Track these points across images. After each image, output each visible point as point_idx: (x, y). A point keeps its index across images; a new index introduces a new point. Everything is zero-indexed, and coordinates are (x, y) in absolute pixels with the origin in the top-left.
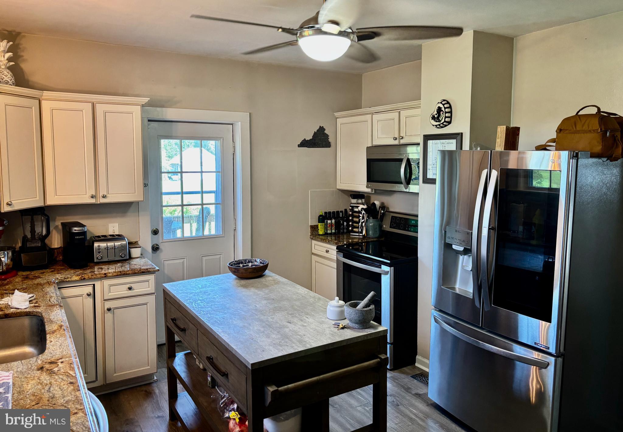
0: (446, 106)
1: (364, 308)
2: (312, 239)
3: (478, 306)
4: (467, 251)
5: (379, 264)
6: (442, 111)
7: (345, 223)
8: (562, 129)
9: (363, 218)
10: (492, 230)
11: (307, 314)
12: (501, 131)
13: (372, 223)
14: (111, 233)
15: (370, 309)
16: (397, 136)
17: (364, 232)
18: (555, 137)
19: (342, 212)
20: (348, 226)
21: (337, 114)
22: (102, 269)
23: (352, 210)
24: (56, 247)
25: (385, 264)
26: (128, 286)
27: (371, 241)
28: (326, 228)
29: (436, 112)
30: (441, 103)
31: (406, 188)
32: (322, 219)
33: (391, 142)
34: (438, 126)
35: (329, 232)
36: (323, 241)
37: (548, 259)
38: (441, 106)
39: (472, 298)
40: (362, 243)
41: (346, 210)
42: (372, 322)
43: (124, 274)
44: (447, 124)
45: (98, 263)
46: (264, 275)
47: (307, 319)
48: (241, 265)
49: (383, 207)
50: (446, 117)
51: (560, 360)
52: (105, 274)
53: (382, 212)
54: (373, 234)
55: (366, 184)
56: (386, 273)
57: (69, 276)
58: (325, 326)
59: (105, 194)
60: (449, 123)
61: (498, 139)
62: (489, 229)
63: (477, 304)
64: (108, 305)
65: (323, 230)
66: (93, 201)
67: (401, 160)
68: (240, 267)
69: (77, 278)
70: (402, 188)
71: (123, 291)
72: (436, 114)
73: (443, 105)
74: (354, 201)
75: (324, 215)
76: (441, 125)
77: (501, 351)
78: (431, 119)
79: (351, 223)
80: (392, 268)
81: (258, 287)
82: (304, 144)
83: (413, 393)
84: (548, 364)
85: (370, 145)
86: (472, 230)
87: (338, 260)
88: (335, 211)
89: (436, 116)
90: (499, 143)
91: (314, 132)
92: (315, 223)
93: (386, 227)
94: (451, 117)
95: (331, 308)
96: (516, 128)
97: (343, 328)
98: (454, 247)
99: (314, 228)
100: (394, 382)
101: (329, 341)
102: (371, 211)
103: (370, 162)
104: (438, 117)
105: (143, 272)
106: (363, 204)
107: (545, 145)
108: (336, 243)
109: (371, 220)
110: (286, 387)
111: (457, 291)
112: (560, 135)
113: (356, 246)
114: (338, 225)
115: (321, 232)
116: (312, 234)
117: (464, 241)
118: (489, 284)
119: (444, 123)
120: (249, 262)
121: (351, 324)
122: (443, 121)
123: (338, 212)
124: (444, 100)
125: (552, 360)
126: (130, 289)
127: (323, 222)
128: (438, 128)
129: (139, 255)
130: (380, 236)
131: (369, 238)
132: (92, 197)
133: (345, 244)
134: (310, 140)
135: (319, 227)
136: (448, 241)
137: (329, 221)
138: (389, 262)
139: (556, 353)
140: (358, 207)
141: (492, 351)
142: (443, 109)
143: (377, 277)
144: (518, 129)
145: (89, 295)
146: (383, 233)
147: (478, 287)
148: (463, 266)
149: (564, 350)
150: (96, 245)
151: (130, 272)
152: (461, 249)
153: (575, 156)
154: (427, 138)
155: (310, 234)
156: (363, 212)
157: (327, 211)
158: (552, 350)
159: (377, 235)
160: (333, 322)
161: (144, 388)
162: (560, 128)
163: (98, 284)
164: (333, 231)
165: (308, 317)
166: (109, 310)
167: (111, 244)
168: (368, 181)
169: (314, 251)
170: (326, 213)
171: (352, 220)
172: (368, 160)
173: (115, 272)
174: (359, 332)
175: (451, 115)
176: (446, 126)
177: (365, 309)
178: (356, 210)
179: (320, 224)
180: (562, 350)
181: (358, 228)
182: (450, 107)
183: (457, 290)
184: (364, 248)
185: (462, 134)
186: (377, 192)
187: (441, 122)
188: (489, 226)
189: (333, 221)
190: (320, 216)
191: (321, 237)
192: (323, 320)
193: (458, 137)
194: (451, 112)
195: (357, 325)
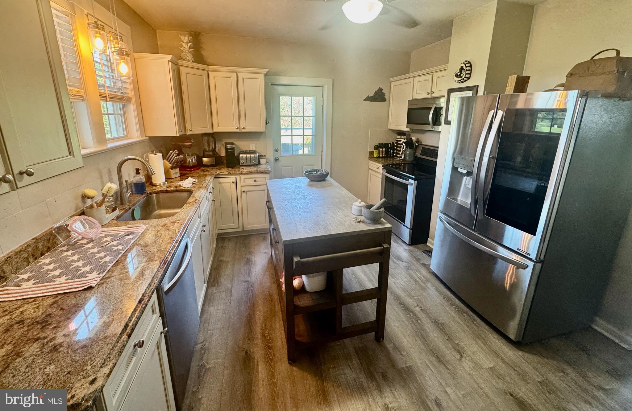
0: (467, 65)
1: (376, 209)
2: (369, 160)
3: (474, 215)
4: (469, 174)
5: (407, 178)
6: (464, 69)
7: (392, 151)
8: (573, 73)
9: (403, 148)
10: (492, 158)
11: (340, 209)
12: (512, 80)
13: (409, 151)
14: (251, 149)
15: (380, 211)
16: (429, 91)
17: (403, 157)
18: (565, 82)
19: (390, 144)
20: (394, 153)
21: (391, 79)
22: (244, 169)
23: (397, 143)
24: (223, 155)
25: (411, 178)
26: (254, 179)
27: (407, 163)
28: (379, 153)
29: (459, 71)
30: (464, 63)
31: (432, 128)
32: (377, 147)
33: (425, 96)
34: (459, 81)
35: (381, 156)
36: (375, 161)
37: (540, 184)
38: (463, 65)
39: (469, 208)
40: (401, 164)
41: (393, 143)
42: (382, 219)
43: (252, 173)
44: (467, 79)
45: (242, 166)
46: (325, 180)
47: (338, 212)
48: (314, 173)
49: (418, 141)
50: (466, 74)
51: (539, 265)
52: (241, 172)
53: (417, 144)
54: (410, 158)
55: (406, 125)
56: (412, 184)
57: (223, 172)
58: (348, 219)
59: (244, 127)
60: (469, 78)
61: (508, 87)
62: (490, 158)
63: (473, 212)
64: (243, 189)
65: (377, 155)
66: (238, 131)
67: (430, 108)
68: (313, 173)
69: (227, 173)
70: (429, 128)
71: (251, 182)
72: (459, 72)
73: (465, 64)
74: (399, 137)
75: (378, 145)
76: (462, 80)
77: (487, 250)
78: (454, 76)
79: (395, 151)
80: (416, 181)
81: (318, 187)
82: (368, 99)
83: (421, 262)
84: (527, 266)
85: (411, 99)
86: (475, 157)
87: (383, 174)
88: (386, 143)
89: (458, 74)
90: (509, 90)
91: (375, 91)
92: (372, 149)
93: (418, 154)
94: (470, 74)
95: (355, 207)
96: (527, 76)
97: (359, 222)
98: (459, 170)
99: (371, 153)
100: (410, 253)
101: (345, 231)
102: (409, 143)
103: (409, 110)
104: (460, 75)
105: (262, 172)
106: (404, 139)
107: (553, 89)
108: (383, 163)
109: (409, 149)
110: (307, 259)
111: (459, 202)
112: (569, 79)
113: (397, 166)
114: (387, 152)
115: (375, 156)
116: (370, 157)
117: (467, 166)
118: (485, 199)
119: (464, 79)
120: (319, 171)
121: (366, 220)
122: (464, 77)
123: (388, 144)
124: (466, 61)
125: (531, 264)
126: (255, 181)
127: (377, 149)
128: (460, 83)
129: (265, 163)
130: (414, 160)
131: (407, 161)
132: (237, 128)
133: (391, 164)
134: (372, 96)
135: (375, 152)
136: (455, 165)
137: (381, 149)
138: (414, 177)
139: (536, 259)
140: (401, 140)
141: (480, 248)
142: (465, 68)
143: (405, 187)
144: (528, 78)
145: (233, 182)
146: (416, 158)
147: (475, 202)
148: (465, 184)
149: (544, 258)
150: (241, 156)
151: (255, 172)
152: (465, 172)
153: (585, 95)
154: (450, 91)
155: (368, 157)
156: (404, 144)
157: (381, 143)
158: (533, 257)
159: (412, 159)
160: (354, 217)
161: (264, 235)
162: (571, 72)
163: (238, 177)
164: (384, 156)
165: (340, 211)
166: (244, 192)
167: (248, 156)
168: (407, 123)
169: (370, 167)
170: (379, 144)
171: (396, 149)
172: (408, 109)
173: (247, 171)
174: (370, 226)
175: (471, 72)
176: (466, 81)
177: (376, 211)
178: (399, 142)
179: (375, 151)
180: (542, 257)
181: (399, 154)
182: (471, 66)
183: (459, 200)
184: (402, 168)
185: (478, 86)
186: (414, 131)
187: (462, 78)
188: (490, 155)
189: (384, 149)
190: (376, 145)
191: (375, 159)
192: (348, 214)
193: (475, 88)
194: (471, 70)
195: (369, 221)
